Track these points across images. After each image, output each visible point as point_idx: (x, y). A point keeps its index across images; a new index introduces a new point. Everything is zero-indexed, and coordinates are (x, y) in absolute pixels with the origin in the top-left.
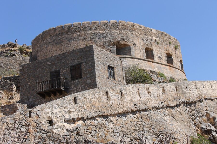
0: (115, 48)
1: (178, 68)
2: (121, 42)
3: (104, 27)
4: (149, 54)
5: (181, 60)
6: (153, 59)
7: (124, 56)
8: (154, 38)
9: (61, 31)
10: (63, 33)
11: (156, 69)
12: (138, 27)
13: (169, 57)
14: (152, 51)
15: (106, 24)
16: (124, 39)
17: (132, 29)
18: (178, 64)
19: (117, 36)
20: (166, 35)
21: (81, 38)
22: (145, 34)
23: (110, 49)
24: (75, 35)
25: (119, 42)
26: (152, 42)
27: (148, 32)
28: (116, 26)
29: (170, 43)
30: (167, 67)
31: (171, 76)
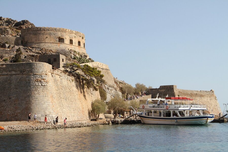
0: (58, 40)
1: (82, 47)
2: (61, 37)
3: (54, 30)
4: (71, 42)
5: (84, 43)
6: (72, 44)
7: (61, 43)
8: (74, 35)
9: (37, 29)
10: (37, 31)
11: (73, 48)
12: (68, 30)
13: (79, 43)
14: (72, 40)
15: (56, 29)
16: (62, 36)
17: (65, 32)
18: (83, 46)
19: (59, 34)
20: (79, 33)
21: (45, 34)
22: (70, 33)
23: (56, 40)
24: (42, 32)
25: (60, 37)
26: (73, 37)
27: (71, 32)
28: (59, 30)
29: (80, 36)
30: (78, 47)
31: (79, 51)
